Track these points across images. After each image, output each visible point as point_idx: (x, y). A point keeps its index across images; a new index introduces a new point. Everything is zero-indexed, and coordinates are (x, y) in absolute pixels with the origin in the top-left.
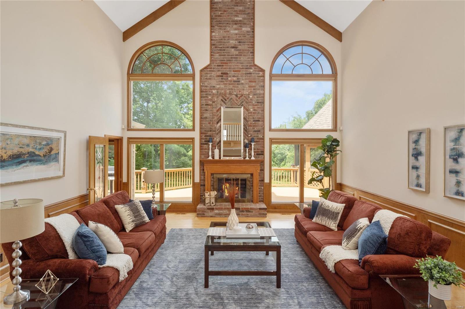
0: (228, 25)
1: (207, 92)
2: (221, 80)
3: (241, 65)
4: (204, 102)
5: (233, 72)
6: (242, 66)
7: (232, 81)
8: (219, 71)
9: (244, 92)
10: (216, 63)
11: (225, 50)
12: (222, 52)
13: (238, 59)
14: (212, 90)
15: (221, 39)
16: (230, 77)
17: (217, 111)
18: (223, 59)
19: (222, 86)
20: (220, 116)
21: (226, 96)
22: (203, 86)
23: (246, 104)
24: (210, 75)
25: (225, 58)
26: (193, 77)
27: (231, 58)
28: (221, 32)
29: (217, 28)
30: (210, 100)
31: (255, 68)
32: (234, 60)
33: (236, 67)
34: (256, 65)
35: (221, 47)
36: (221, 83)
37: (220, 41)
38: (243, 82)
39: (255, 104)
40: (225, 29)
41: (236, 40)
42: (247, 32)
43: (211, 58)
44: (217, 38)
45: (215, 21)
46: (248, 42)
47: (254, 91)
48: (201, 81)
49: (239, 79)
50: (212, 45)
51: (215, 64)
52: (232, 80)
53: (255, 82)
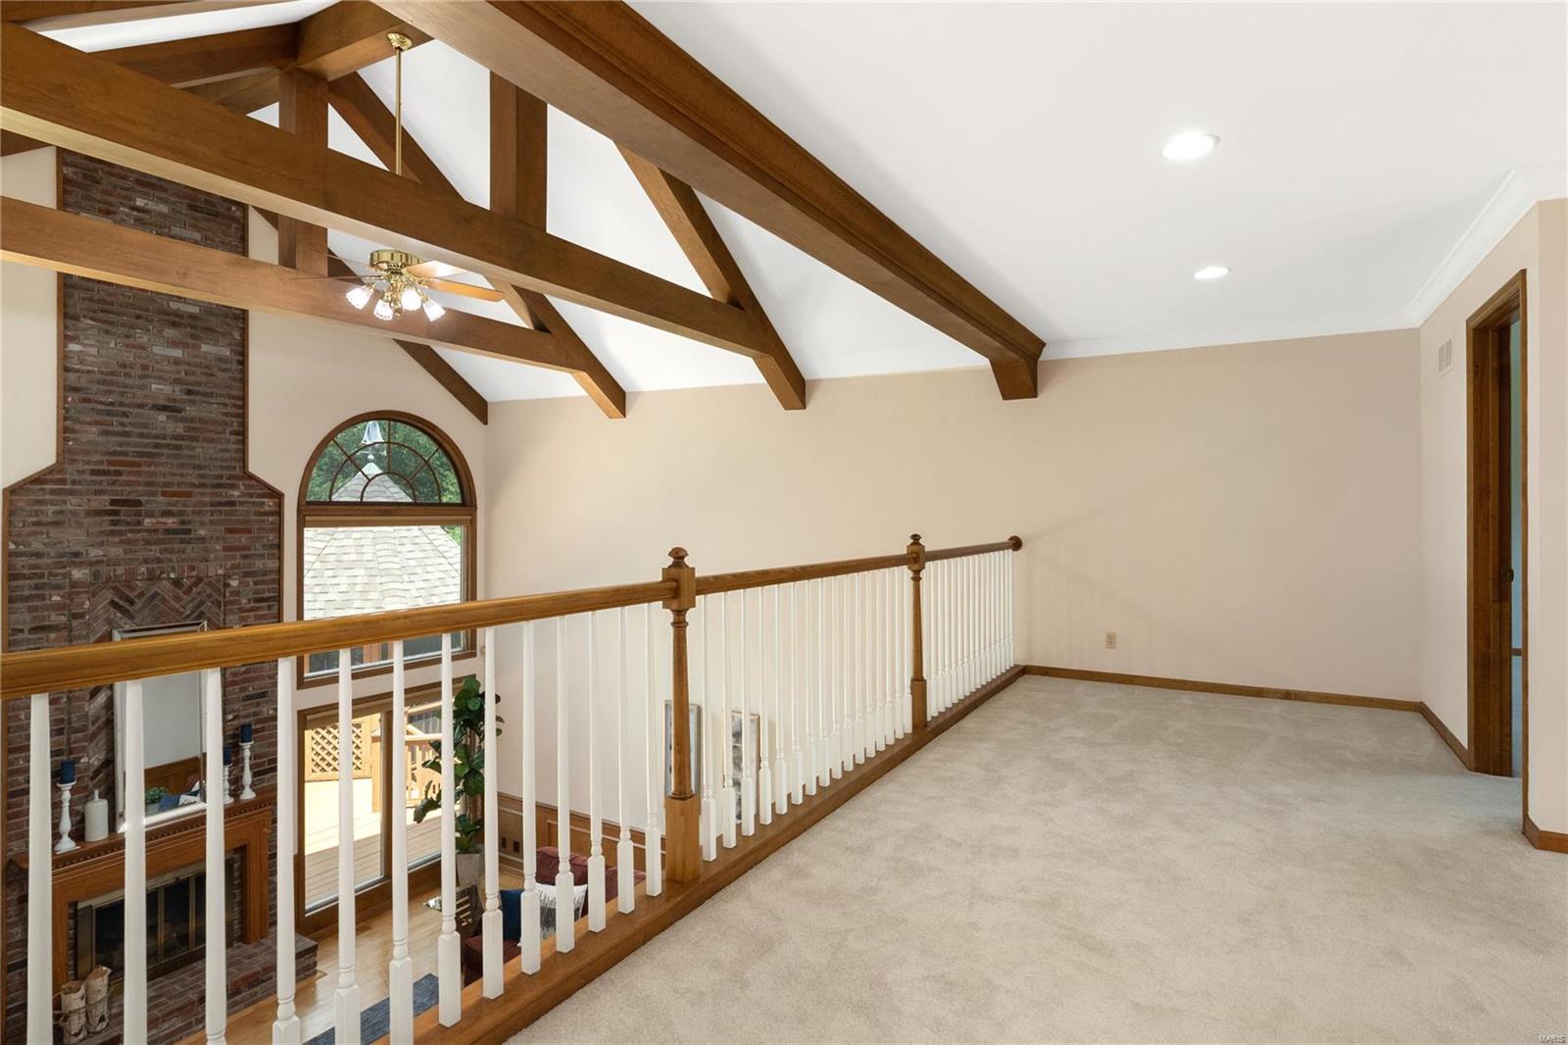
0: (139, 322)
1: (42, 576)
2: (112, 528)
3: (196, 472)
4: (28, 617)
5: (161, 499)
6: (200, 476)
7: (161, 532)
8: (98, 492)
9: (211, 569)
10: (87, 462)
11: (128, 417)
12: (115, 419)
13: (185, 452)
14: (64, 567)
15: (112, 373)
16: (151, 515)
18: (119, 449)
19: (116, 551)
21: (132, 589)
22: (21, 554)
23: (214, 610)
24: (57, 508)
25: (128, 444)
27: (157, 446)
28: (112, 345)
29: (92, 327)
30: (57, 607)
31: (248, 487)
32: (169, 457)
33: (176, 479)
34: (252, 477)
35: (112, 404)
36: (111, 539)
37: (110, 378)
38: (202, 532)
39: (248, 606)
40: (127, 336)
41: (177, 381)
42: (220, 359)
43: (62, 440)
44: (92, 364)
46: (222, 396)
47: (247, 561)
49: (190, 522)
50: (66, 389)
51: (81, 466)
52: (158, 526)
53: (249, 531)
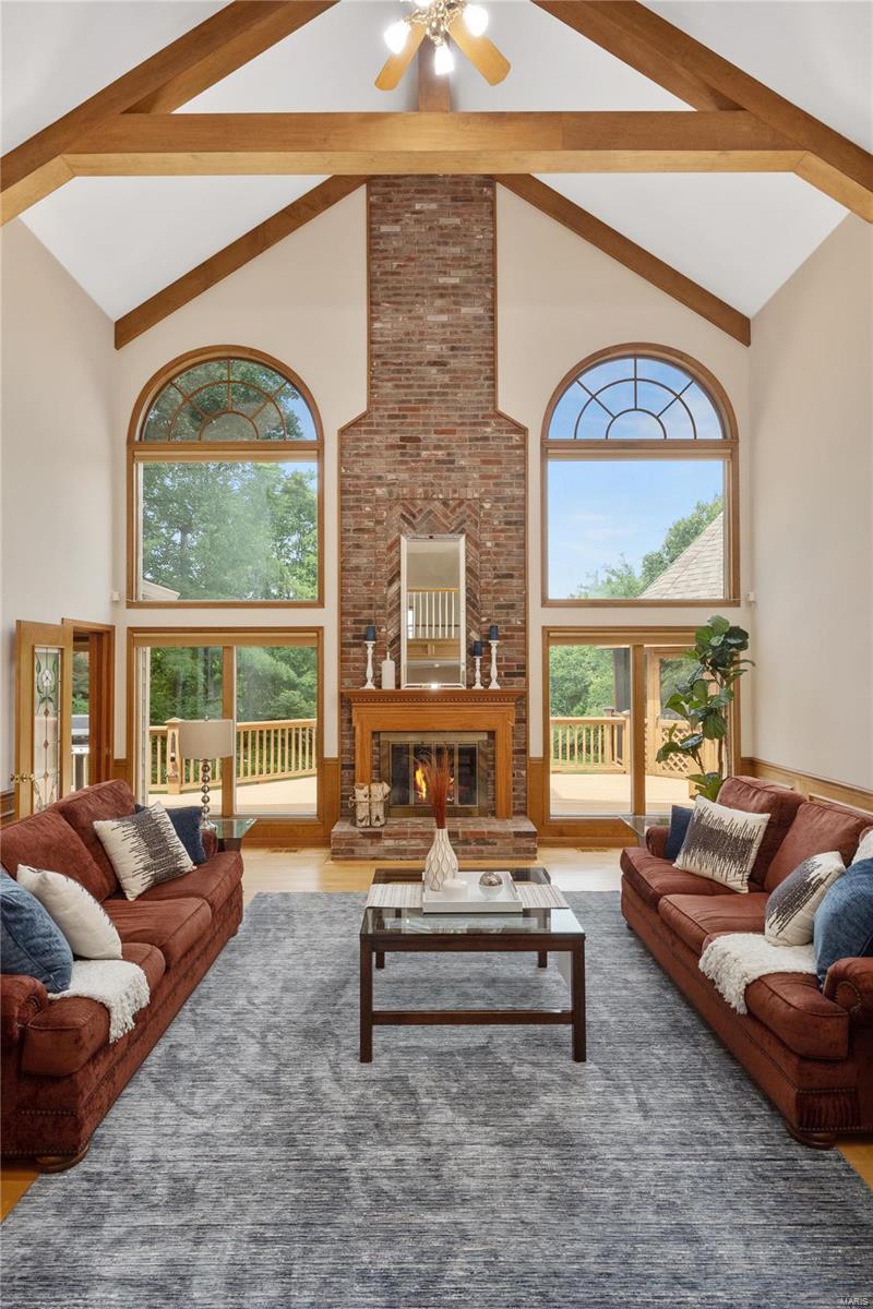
0: (420, 299)
1: (360, 492)
2: (402, 459)
3: (459, 413)
4: (352, 521)
5: (434, 436)
6: (461, 416)
7: (433, 461)
8: (393, 432)
9: (469, 492)
10: (386, 410)
11: (411, 372)
12: (403, 376)
13: (450, 397)
14: (373, 487)
15: (401, 341)
16: (427, 449)
17: (390, 548)
18: (405, 398)
19: (404, 476)
20: (399, 563)
21: (415, 506)
22: (348, 476)
23: (473, 528)
24: (367, 444)
25: (411, 394)
26: (318, 450)
27: (430, 394)
28: (401, 319)
29: (388, 308)
30: (369, 516)
31: (499, 424)
32: (439, 401)
33: (445, 420)
34: (500, 415)
35: (401, 364)
36: (401, 467)
37: (398, 345)
38: (463, 463)
39: (500, 527)
40: (410, 311)
41: (444, 341)
42: (476, 318)
43: (370, 395)
44: (388, 336)
45: (383, 289)
46: (476, 348)
47: (498, 489)
48: (341, 462)
49: (454, 454)
50: (372, 356)
51: (381, 413)
52: (433, 458)
53: (499, 463)
